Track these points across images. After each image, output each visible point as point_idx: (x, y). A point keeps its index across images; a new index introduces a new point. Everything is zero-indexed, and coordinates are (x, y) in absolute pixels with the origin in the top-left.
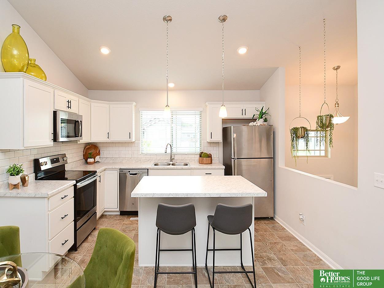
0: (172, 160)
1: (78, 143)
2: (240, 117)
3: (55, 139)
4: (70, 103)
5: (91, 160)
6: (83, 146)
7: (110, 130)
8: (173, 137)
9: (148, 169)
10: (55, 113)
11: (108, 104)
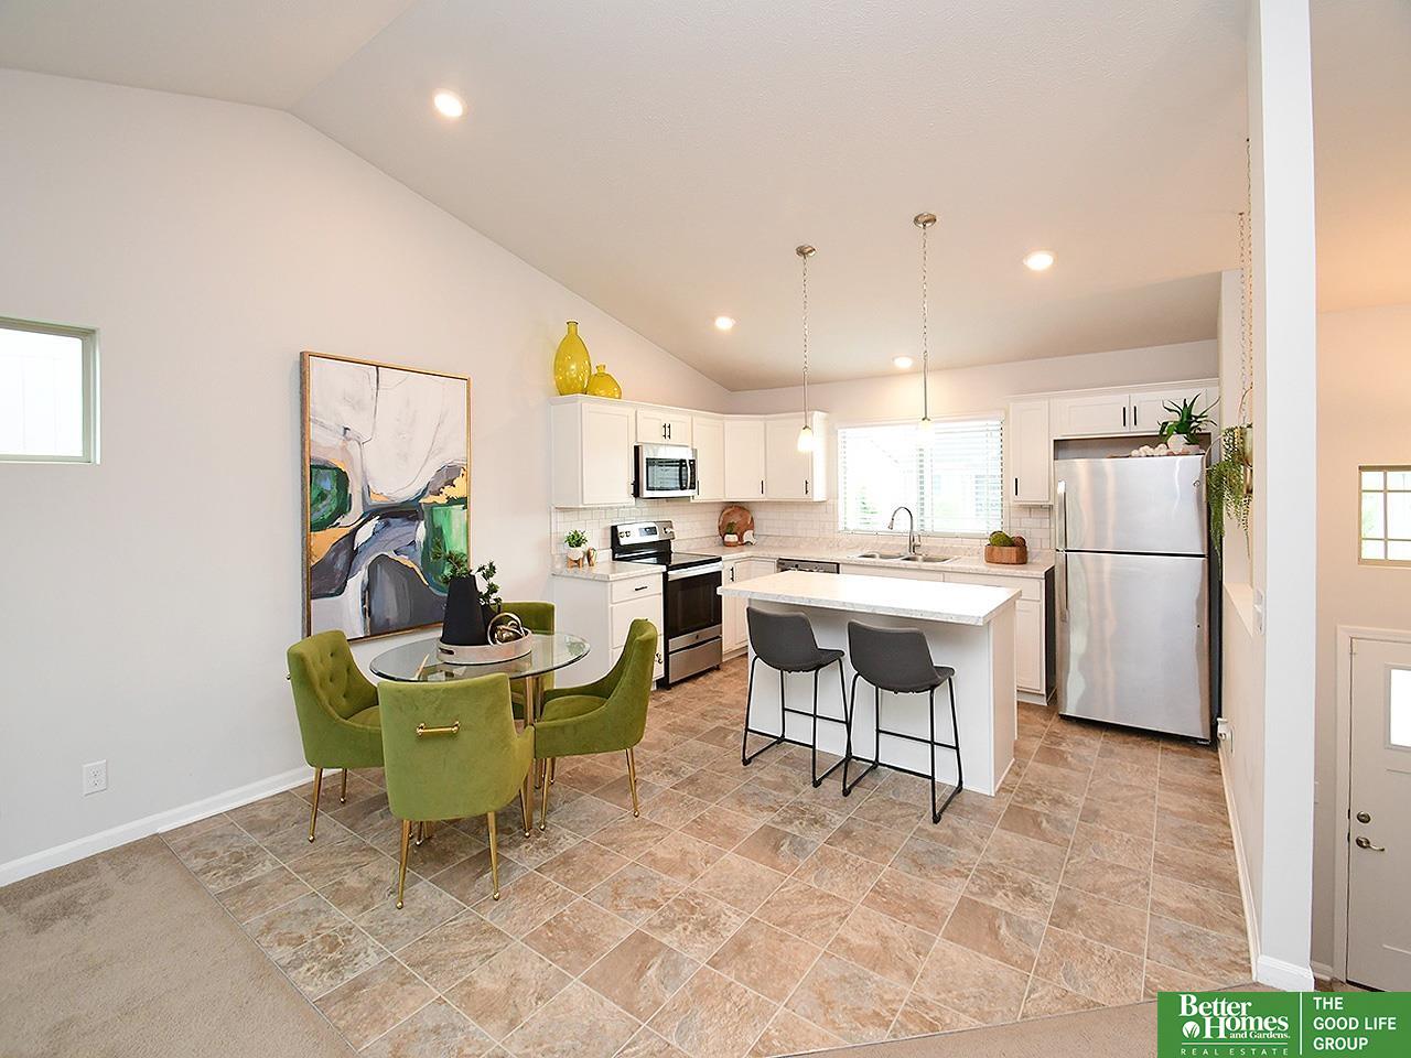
0: (913, 548)
1: (692, 501)
2: (1117, 430)
3: (637, 494)
4: (667, 429)
5: (732, 538)
6: (719, 509)
7: (766, 475)
8: (925, 485)
9: (838, 564)
10: (637, 449)
11: (761, 419)
